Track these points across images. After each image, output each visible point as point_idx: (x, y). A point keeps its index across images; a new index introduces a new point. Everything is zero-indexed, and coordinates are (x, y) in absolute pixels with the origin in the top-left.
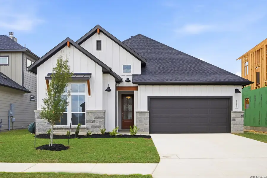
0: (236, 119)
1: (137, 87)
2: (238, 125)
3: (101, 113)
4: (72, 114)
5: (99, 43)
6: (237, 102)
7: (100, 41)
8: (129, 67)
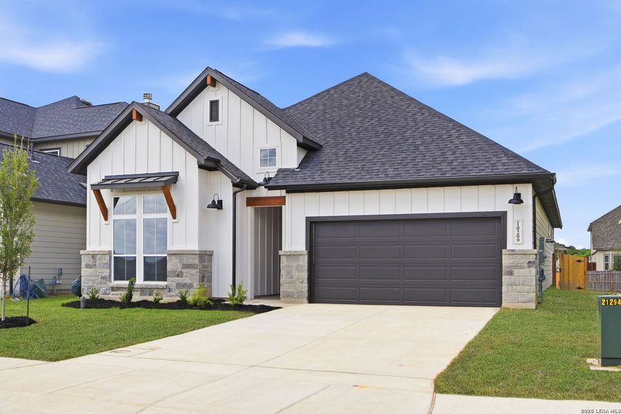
0: (516, 271)
1: (284, 198)
2: (519, 288)
3: (194, 256)
4: (144, 257)
5: (214, 105)
6: (518, 228)
7: (217, 102)
8: (273, 152)
